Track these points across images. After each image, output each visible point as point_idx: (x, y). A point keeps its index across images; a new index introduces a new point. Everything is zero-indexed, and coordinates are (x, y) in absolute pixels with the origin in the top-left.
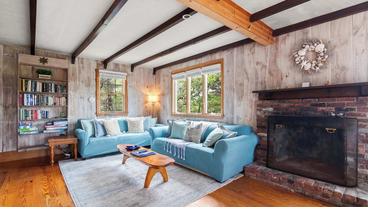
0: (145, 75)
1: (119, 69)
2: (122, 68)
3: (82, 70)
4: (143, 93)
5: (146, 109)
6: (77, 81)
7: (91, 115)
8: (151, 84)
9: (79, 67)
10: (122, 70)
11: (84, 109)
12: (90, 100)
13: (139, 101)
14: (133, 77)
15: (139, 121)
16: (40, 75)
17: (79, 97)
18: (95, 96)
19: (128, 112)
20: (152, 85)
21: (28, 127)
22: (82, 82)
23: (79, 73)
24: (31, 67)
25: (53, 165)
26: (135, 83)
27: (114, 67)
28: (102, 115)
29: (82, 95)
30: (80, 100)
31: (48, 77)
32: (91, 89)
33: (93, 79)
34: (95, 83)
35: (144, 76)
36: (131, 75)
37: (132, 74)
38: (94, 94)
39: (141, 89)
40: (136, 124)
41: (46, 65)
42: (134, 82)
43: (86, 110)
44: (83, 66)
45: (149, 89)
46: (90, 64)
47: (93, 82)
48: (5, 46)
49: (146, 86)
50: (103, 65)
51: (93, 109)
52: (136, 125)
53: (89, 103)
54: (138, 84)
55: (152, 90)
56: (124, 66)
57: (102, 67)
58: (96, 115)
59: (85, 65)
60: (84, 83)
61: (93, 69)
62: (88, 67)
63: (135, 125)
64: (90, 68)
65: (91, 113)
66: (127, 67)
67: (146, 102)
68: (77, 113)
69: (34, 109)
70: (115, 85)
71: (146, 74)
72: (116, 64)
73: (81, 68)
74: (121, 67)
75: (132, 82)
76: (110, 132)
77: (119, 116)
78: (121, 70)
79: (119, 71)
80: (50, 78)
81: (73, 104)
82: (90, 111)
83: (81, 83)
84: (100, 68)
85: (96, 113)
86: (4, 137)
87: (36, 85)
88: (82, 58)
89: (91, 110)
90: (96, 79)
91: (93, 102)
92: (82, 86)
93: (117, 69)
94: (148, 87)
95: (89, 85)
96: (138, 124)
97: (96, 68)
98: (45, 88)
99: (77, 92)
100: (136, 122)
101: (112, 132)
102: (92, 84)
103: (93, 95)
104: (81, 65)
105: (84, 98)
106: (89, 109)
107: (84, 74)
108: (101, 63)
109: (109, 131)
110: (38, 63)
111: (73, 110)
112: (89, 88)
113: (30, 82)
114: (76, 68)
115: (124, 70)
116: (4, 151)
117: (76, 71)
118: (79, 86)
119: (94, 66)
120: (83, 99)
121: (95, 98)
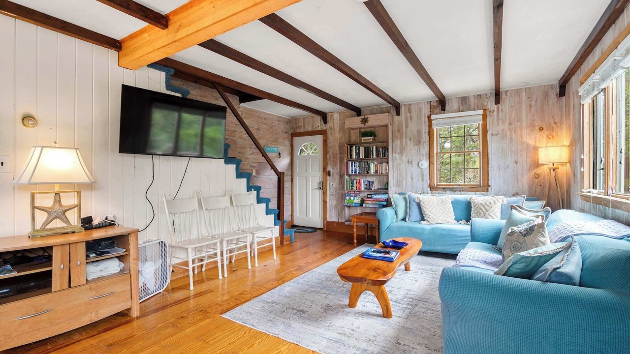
0: (533, 103)
1: (470, 106)
2: (476, 102)
3: (409, 120)
4: (528, 145)
5: (536, 180)
6: (404, 140)
7: (423, 188)
8: (552, 121)
9: (406, 117)
10: (475, 106)
11: (412, 179)
12: (420, 165)
13: (516, 162)
14: (500, 113)
15: (491, 204)
16: (362, 138)
17: (407, 161)
18: (428, 158)
19: (489, 186)
20: (556, 121)
21: (352, 198)
22: (410, 140)
23: (406, 127)
24: (358, 130)
25: (355, 245)
26: (506, 126)
27: (459, 104)
28: (438, 189)
29: (410, 158)
30: (407, 165)
31: (370, 139)
32: (422, 148)
33: (425, 132)
34: (428, 137)
35: (531, 106)
36: (495, 112)
37: (498, 108)
38: (426, 156)
39: (522, 137)
40: (483, 209)
41: (367, 125)
42: (504, 124)
43: (415, 181)
44: (411, 116)
45: (546, 133)
46: (420, 110)
47: (425, 137)
48: (340, 113)
49: (537, 128)
50: (440, 106)
51: (425, 179)
52: (482, 212)
53: (419, 169)
54: (513, 126)
55: (554, 134)
56: (479, 97)
57: (439, 109)
58: (429, 189)
59: (414, 114)
60: (412, 140)
61: (425, 115)
62: (418, 116)
63: (480, 211)
64: (420, 117)
65: (423, 185)
66: (487, 98)
67: (536, 165)
68: (404, 184)
69: (357, 178)
70: (464, 136)
71: (536, 101)
72: (463, 97)
73: (409, 118)
74: (473, 101)
75: (498, 125)
76: (428, 218)
77: (469, 193)
78: (472, 107)
79: (469, 110)
80: (371, 140)
81: (399, 172)
82: (421, 182)
83: (408, 141)
84: (435, 112)
85: (430, 185)
86: (340, 207)
87: (359, 150)
88: (410, 104)
89: (423, 181)
90: (429, 132)
91: (425, 167)
92: (410, 144)
93: (465, 108)
94: (541, 129)
95: (418, 142)
96: (486, 209)
97: (429, 115)
98: (368, 153)
99: (404, 155)
100: (484, 206)
101: (431, 217)
102: (423, 140)
103: (425, 158)
104: (408, 115)
105: (413, 162)
106: (420, 178)
107: (413, 127)
108: (436, 104)
109: (427, 214)
110: (360, 125)
111: (399, 180)
112: (419, 147)
113: (354, 147)
114: (402, 120)
115: (479, 104)
116: (340, 221)
117: (402, 125)
118: (406, 146)
119: (426, 111)
120: (412, 164)
121: (428, 161)
